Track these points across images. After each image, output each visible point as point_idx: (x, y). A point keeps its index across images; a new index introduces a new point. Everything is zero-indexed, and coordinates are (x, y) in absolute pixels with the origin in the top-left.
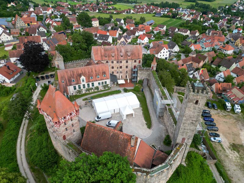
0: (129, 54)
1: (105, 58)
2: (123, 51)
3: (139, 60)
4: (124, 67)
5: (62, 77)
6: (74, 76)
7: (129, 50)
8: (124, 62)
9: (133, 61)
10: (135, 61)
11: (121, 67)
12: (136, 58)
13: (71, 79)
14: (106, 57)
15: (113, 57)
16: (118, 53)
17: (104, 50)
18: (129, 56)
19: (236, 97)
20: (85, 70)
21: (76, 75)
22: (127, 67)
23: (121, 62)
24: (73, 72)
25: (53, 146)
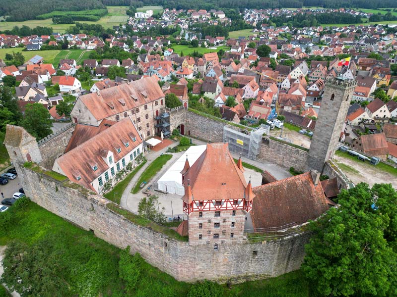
0: (144, 93)
1: (112, 111)
2: (133, 91)
3: (161, 99)
4: (143, 118)
5: (72, 169)
6: (91, 158)
7: (140, 88)
8: (142, 109)
9: (154, 104)
10: (156, 104)
11: (139, 120)
12: (157, 98)
13: (90, 167)
14: (114, 109)
15: (124, 105)
16: (127, 96)
17: (103, 98)
18: (146, 98)
19: (261, 114)
20: (102, 141)
21: (94, 156)
22: (147, 116)
23: (138, 111)
24: (85, 151)
25: (184, 282)
